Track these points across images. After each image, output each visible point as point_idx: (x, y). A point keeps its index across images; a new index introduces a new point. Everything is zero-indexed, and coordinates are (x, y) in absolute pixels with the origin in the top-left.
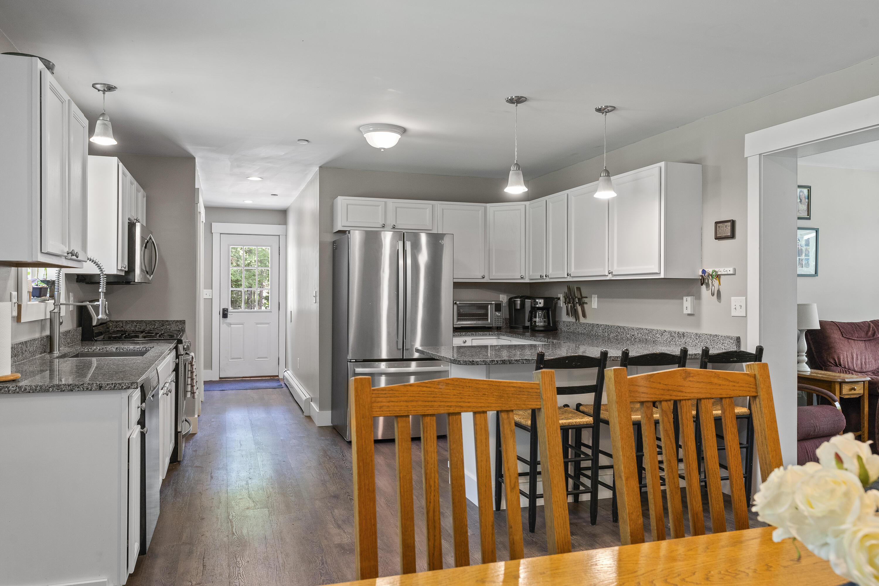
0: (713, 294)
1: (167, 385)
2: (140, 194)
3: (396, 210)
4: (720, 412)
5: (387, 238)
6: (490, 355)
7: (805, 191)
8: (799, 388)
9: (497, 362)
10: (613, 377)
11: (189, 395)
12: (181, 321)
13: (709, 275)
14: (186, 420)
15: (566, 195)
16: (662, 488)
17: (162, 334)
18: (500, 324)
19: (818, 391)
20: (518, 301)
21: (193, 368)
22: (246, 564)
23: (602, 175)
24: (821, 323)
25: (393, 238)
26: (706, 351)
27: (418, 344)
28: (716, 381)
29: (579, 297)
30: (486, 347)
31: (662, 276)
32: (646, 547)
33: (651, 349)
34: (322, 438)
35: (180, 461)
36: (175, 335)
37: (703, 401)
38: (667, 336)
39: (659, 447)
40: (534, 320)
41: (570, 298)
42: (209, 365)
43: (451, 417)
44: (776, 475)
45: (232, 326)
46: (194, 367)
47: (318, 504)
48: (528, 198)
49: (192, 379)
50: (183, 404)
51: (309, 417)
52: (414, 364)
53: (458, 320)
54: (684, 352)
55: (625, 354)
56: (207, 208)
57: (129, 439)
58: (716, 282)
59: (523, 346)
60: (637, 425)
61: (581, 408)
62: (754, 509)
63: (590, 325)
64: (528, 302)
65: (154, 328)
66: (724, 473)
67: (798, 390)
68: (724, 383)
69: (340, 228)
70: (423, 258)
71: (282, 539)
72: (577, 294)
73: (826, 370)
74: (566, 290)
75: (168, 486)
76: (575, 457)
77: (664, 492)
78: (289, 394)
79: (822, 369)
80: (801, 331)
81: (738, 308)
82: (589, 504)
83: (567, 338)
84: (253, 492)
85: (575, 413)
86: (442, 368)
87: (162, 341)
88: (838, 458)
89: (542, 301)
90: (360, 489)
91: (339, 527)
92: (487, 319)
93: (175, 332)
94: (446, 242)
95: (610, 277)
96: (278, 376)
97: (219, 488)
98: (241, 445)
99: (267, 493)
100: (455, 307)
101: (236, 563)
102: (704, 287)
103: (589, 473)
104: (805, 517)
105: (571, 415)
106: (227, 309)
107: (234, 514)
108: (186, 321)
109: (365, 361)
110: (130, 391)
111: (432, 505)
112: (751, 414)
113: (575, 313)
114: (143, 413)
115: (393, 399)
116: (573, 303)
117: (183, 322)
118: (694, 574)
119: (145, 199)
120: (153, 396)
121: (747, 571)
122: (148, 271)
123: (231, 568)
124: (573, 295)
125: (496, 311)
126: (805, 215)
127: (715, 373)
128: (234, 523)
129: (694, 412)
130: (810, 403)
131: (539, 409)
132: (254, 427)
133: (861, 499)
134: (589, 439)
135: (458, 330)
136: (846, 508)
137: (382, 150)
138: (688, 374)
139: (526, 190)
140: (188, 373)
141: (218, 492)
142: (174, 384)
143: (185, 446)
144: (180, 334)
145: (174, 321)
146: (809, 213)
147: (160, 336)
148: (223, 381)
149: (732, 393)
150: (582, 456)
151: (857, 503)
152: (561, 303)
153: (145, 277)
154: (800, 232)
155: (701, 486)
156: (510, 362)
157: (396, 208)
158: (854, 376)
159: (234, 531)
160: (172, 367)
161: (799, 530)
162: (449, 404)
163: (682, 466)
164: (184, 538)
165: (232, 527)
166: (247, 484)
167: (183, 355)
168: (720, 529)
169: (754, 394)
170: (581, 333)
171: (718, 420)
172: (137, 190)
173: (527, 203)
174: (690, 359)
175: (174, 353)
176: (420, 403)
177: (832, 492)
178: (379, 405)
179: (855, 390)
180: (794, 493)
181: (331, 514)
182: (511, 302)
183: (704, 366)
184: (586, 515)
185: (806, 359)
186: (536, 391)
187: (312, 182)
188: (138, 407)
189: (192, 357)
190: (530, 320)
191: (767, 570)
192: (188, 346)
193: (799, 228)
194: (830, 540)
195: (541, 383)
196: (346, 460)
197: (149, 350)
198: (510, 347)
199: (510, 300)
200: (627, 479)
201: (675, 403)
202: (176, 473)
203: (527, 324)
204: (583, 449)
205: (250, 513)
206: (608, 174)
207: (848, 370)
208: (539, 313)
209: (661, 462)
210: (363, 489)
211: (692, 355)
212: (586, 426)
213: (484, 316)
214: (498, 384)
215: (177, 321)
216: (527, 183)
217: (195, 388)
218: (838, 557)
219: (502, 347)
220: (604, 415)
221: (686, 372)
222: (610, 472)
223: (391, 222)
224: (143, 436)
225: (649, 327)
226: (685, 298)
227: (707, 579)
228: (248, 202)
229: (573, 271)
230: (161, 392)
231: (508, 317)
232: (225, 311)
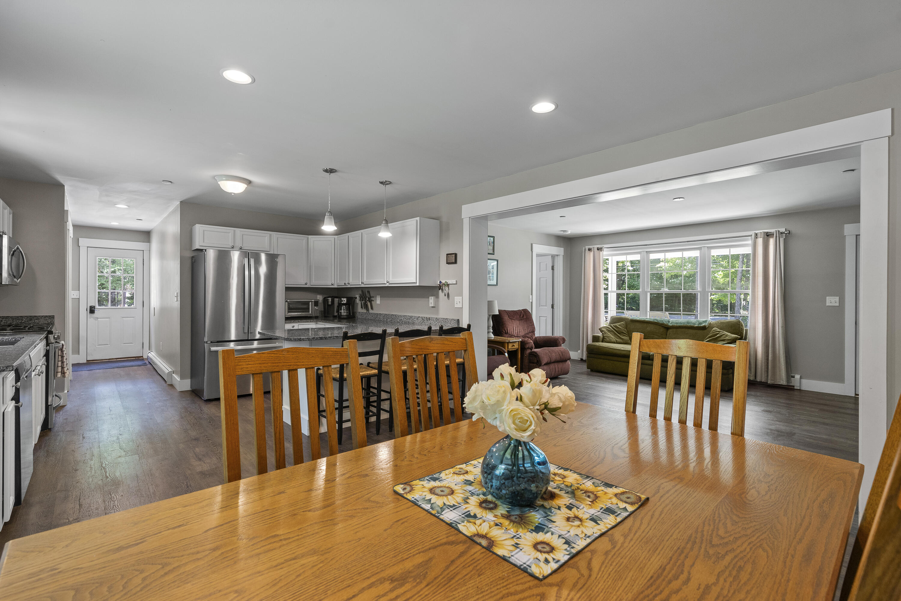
0: (445, 295)
1: (39, 368)
2: (6, 211)
3: (243, 237)
4: (448, 362)
5: (235, 256)
6: (311, 335)
7: (492, 239)
8: (489, 347)
9: (317, 338)
10: (391, 343)
11: (59, 375)
12: (50, 316)
13: (443, 284)
14: (56, 396)
15: (361, 233)
16: (418, 408)
17: (31, 327)
18: (318, 314)
19: (497, 348)
20: (330, 299)
21: (63, 354)
22: (120, 498)
23: (383, 222)
24: (499, 311)
25: (240, 256)
26: (441, 328)
27: (259, 329)
28: (446, 342)
29: (369, 297)
30: (308, 329)
31: (418, 284)
32: (409, 438)
33: (411, 328)
34: (183, 399)
35: (51, 428)
36: (45, 328)
37: (439, 354)
38: (420, 319)
39: (417, 385)
40: (340, 311)
41: (363, 297)
42: (76, 351)
43: (290, 372)
44: (474, 387)
45: (99, 319)
46: (65, 353)
47: (182, 446)
48: (338, 233)
49: (63, 362)
50: (53, 383)
51: (171, 386)
52: (256, 343)
53: (289, 312)
54: (430, 328)
55: (397, 331)
56: (75, 226)
57: (4, 413)
58: (447, 288)
59: (333, 328)
60: (405, 373)
61: (371, 365)
62: (464, 406)
63: (375, 314)
64: (336, 300)
65: (21, 322)
66: (451, 396)
67: (488, 347)
68: (450, 343)
69: (197, 247)
70: (263, 269)
71: (151, 475)
72: (367, 295)
73: (501, 336)
74: (361, 293)
75: (40, 449)
76: (367, 395)
77: (419, 411)
78: (153, 370)
79: (499, 336)
80: (490, 315)
81: (458, 303)
82: (375, 423)
83: (361, 322)
84: (124, 444)
85: (366, 368)
86: (277, 344)
87: (32, 333)
88: (502, 376)
89: (345, 299)
90: (227, 424)
91: (200, 460)
92: (309, 311)
93: (45, 325)
94: (280, 260)
95: (387, 285)
96: (142, 357)
97: (91, 445)
98: (111, 410)
99: (136, 443)
100: (287, 303)
101: (111, 498)
102: (440, 291)
103: (375, 404)
104: (487, 406)
105: (364, 369)
106: (94, 307)
107: (106, 462)
108: (55, 317)
109: (218, 342)
110: (5, 373)
111: (278, 429)
112: (464, 362)
113: (366, 307)
114: (17, 390)
115: (250, 363)
116: (365, 300)
117: (53, 317)
118: (435, 447)
119: (11, 215)
120: (26, 377)
121: (461, 442)
122: (15, 274)
123: (107, 502)
124: (365, 295)
125: (315, 306)
126: (491, 252)
127: (446, 338)
128: (107, 469)
129: (435, 363)
130: (494, 355)
131: (347, 364)
132: (122, 396)
133: (511, 393)
134: (375, 384)
135: (289, 319)
136: (504, 398)
137: (233, 194)
138: (432, 339)
139: (336, 228)
140: (58, 358)
141: (91, 448)
142: (44, 367)
143: (55, 416)
144: (50, 326)
145: (42, 316)
146: (494, 251)
147: (29, 329)
148: (90, 363)
149: (454, 349)
150: (371, 394)
151: (509, 395)
152: (358, 301)
153: (13, 280)
154: (489, 261)
155: (439, 405)
156: (326, 338)
157: (243, 235)
158: (514, 339)
159: (108, 475)
160: (43, 353)
161: (484, 413)
162: (290, 364)
163: (428, 395)
164: (59, 487)
165: (106, 472)
166: (118, 438)
167: (53, 343)
168: (449, 423)
169: (465, 349)
170: (370, 319)
171: (448, 367)
172: (3, 207)
173: (337, 236)
174: (433, 332)
175: (44, 342)
176: (269, 364)
177: (499, 391)
178: (241, 367)
179: (514, 346)
180: (482, 394)
181: (193, 452)
182: (325, 300)
183: (440, 335)
184: (374, 430)
185: (492, 331)
186: (346, 353)
187: (173, 212)
188: (13, 386)
189: (63, 345)
190: (338, 311)
191: (471, 440)
192: (58, 336)
193: (489, 259)
194: (497, 415)
195: (349, 349)
196: (204, 413)
197: (19, 341)
198: (324, 329)
199: (324, 298)
200: (399, 401)
201: (425, 355)
202: (47, 438)
203: (336, 314)
204: (372, 390)
205: (122, 460)
206: (387, 222)
207: (511, 336)
208: (344, 307)
209: (418, 394)
210: (230, 423)
211: (434, 330)
212: (374, 375)
213: (307, 309)
214: (321, 350)
215: (46, 316)
216: (336, 224)
217: (65, 369)
218: (501, 423)
219: (320, 329)
220: (384, 368)
221: (431, 338)
222: (388, 402)
223: (238, 244)
224: (17, 410)
225: (410, 315)
226: (430, 297)
227: (441, 449)
228: (115, 224)
229: (365, 280)
230: (33, 374)
231: (323, 309)
232: (92, 308)
